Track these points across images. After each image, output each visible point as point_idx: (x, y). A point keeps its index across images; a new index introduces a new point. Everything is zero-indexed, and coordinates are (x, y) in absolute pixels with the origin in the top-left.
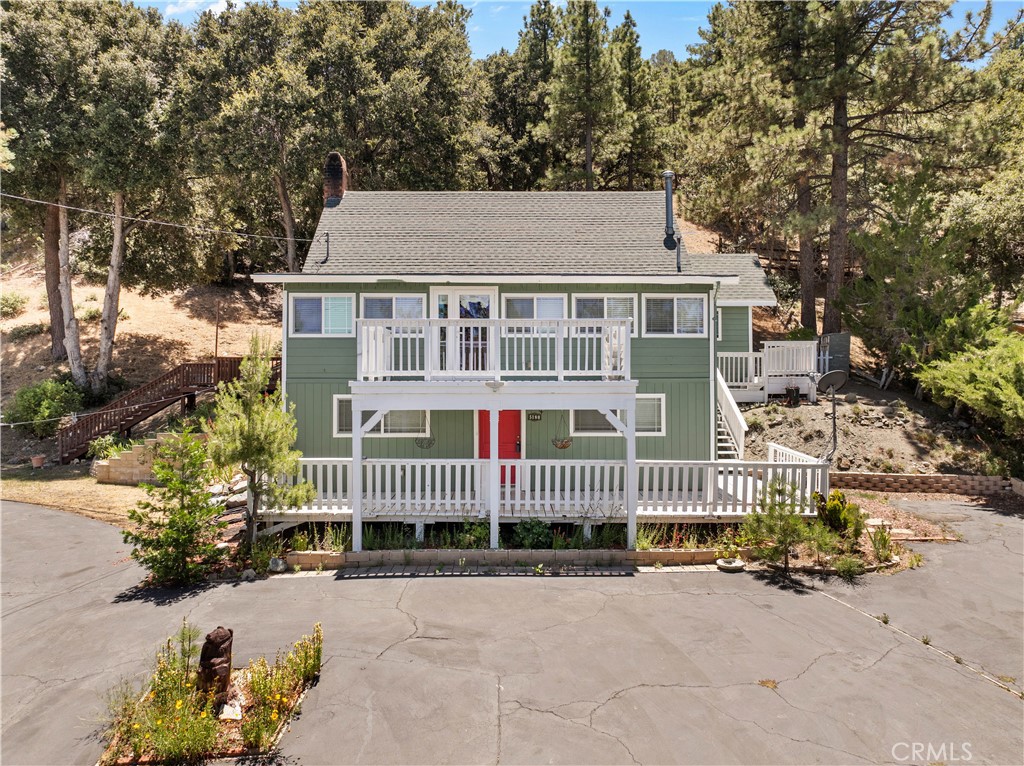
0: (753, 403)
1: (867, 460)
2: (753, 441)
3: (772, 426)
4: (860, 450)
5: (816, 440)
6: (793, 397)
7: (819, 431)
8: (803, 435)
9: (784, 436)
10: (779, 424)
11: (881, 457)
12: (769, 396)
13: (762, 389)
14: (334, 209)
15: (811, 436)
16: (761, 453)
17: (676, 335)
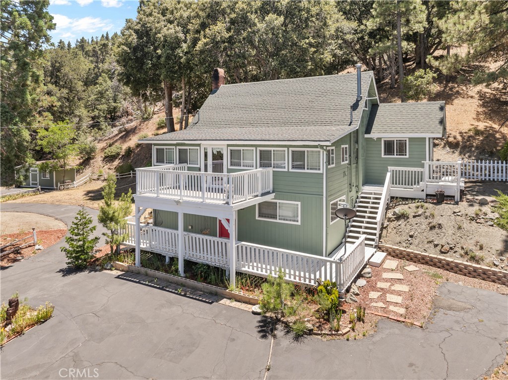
0: (415, 199)
1: (463, 248)
2: (399, 225)
3: (414, 217)
4: (463, 240)
5: (437, 230)
6: (440, 198)
7: (440, 224)
8: (431, 225)
9: (418, 225)
10: (419, 216)
11: (474, 248)
12: (427, 195)
13: (423, 191)
14: (214, 95)
15: (434, 227)
16: (400, 233)
17: (306, 171)
